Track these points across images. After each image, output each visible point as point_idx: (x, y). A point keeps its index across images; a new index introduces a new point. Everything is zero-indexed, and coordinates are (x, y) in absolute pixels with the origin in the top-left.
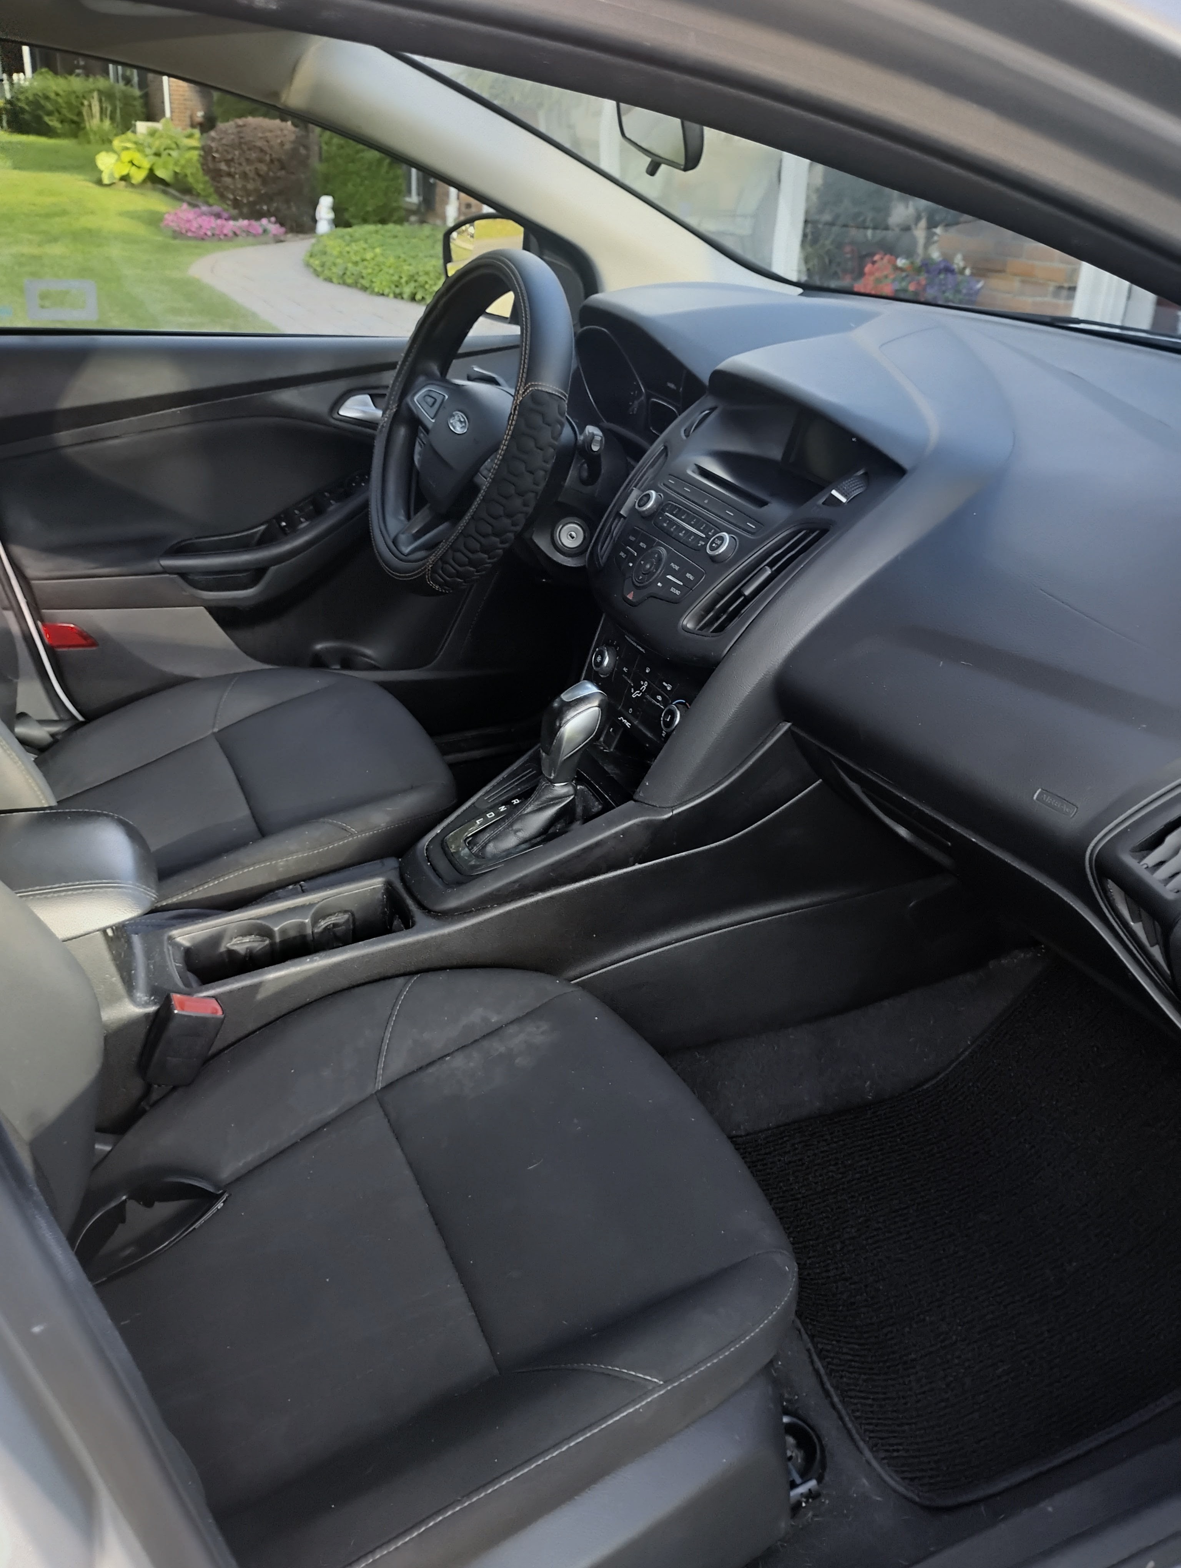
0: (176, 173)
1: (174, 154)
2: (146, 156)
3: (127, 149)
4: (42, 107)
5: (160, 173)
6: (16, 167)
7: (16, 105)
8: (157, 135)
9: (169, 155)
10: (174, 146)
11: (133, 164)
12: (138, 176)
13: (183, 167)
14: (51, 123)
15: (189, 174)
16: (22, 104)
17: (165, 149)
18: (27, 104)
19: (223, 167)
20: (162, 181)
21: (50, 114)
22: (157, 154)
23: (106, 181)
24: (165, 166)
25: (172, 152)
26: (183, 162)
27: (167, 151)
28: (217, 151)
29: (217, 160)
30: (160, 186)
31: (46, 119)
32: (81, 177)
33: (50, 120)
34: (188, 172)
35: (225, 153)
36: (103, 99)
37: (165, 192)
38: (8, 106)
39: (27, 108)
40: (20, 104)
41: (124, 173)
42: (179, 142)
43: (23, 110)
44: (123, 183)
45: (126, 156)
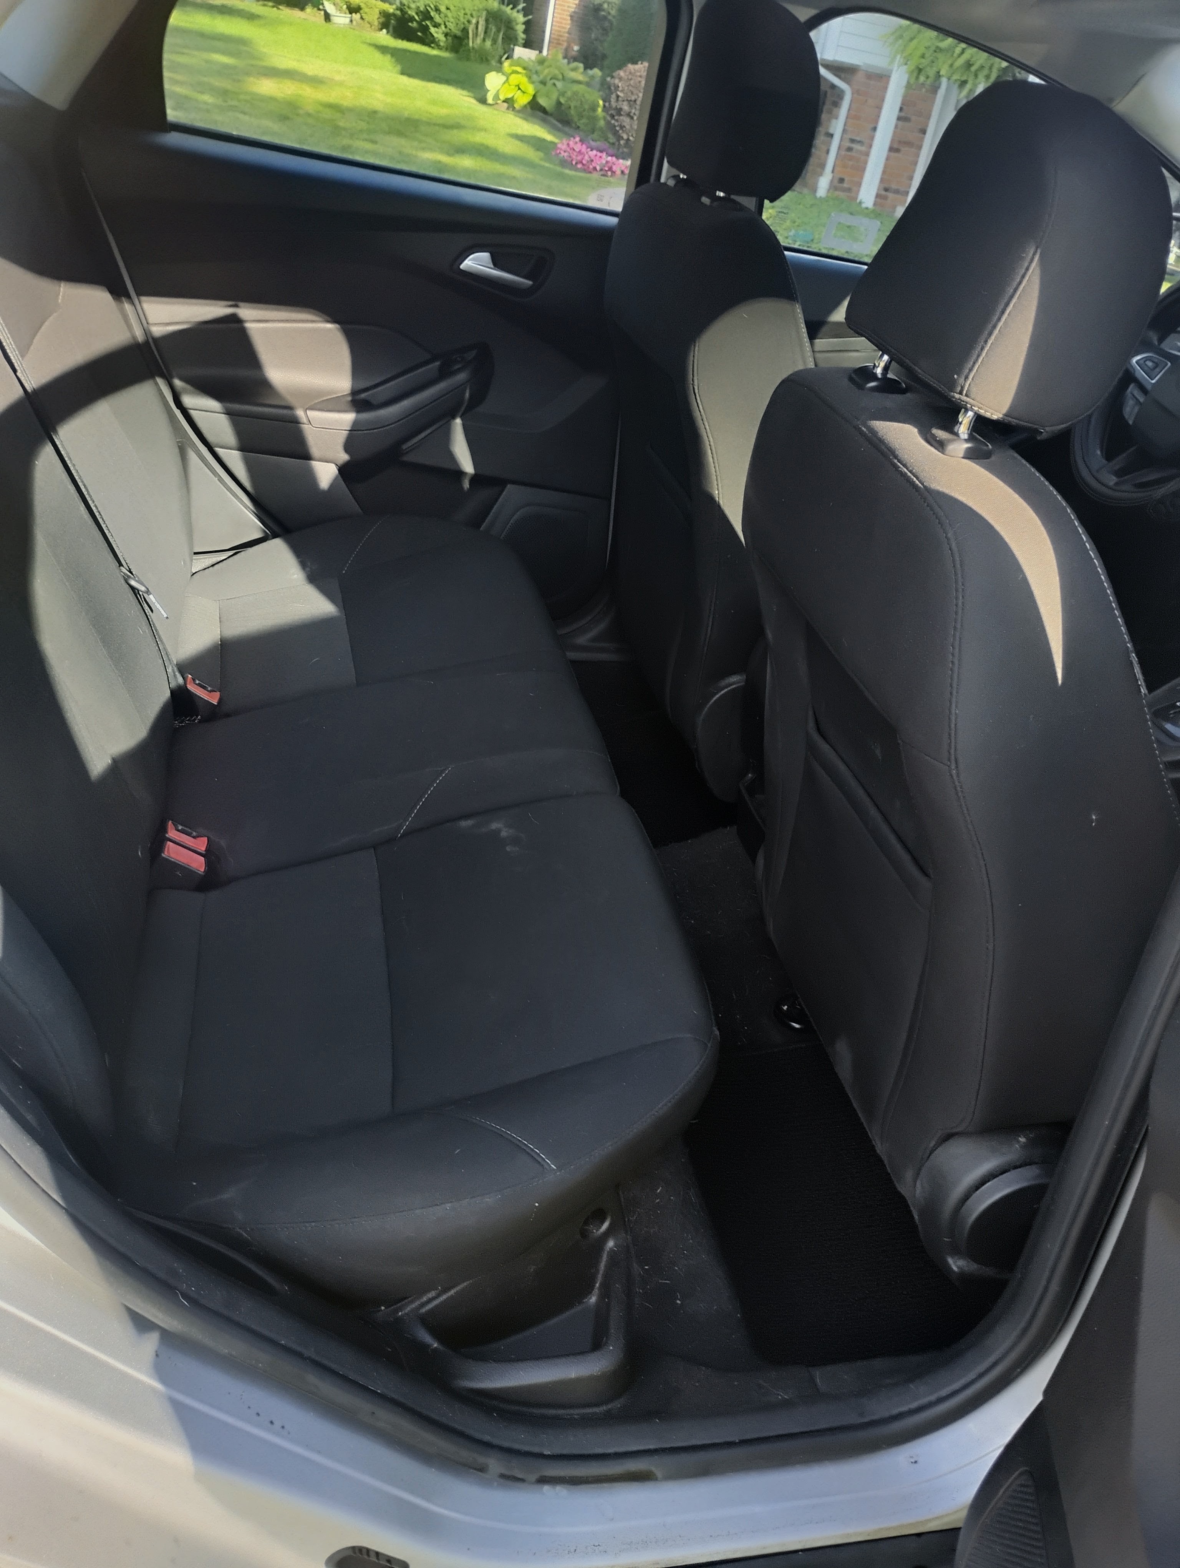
0: (559, 103)
1: (559, 84)
2: (533, 83)
3: (517, 72)
4: (431, 18)
5: (542, 101)
6: (403, 73)
7: (406, 13)
8: (546, 64)
9: (554, 84)
10: (560, 77)
11: (519, 89)
12: (523, 100)
13: (569, 99)
14: (435, 35)
15: (572, 107)
16: (412, 13)
17: (551, 79)
18: (417, 14)
19: (626, 107)
20: (543, 110)
21: (437, 25)
22: (544, 83)
23: (490, 100)
24: (547, 96)
25: (558, 83)
26: (569, 94)
27: (552, 81)
28: (622, 91)
29: (620, 99)
30: (541, 114)
31: (433, 30)
32: (465, 93)
33: (437, 32)
34: (572, 104)
35: (630, 94)
36: (491, 19)
37: (544, 121)
38: (398, 13)
39: (417, 18)
40: (410, 12)
41: (510, 96)
42: (565, 74)
43: (412, 19)
44: (506, 105)
45: (514, 79)
